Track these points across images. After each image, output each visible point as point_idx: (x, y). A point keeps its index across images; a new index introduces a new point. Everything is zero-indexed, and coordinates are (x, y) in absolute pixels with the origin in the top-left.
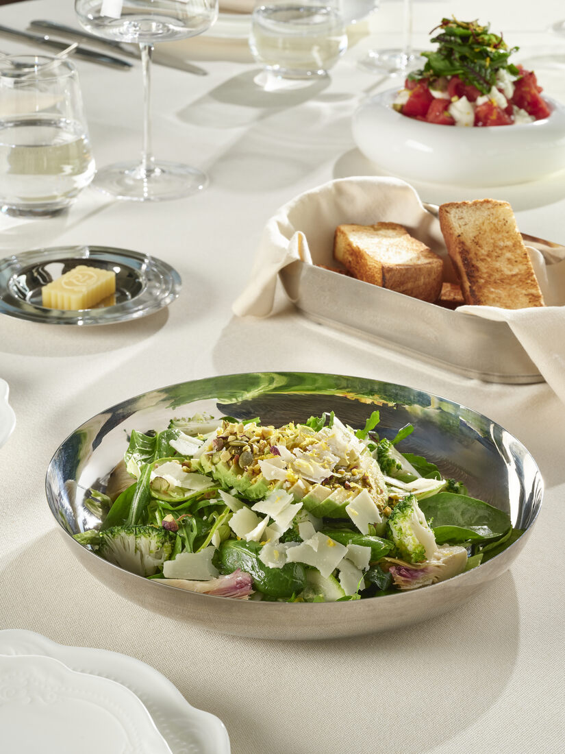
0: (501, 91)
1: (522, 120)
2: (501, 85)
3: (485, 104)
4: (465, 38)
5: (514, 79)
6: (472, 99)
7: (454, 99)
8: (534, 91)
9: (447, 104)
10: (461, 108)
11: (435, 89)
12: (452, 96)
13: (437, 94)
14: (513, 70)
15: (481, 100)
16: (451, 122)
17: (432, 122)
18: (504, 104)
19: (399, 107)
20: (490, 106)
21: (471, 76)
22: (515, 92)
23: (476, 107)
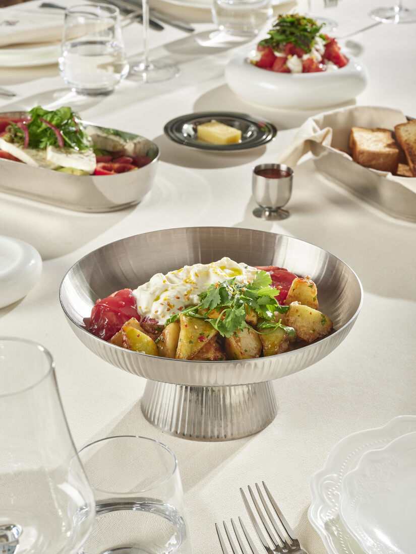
0: (317, 50)
1: (332, 68)
2: (317, 47)
3: (309, 59)
4: (292, 23)
5: (324, 43)
6: (300, 56)
7: (289, 57)
8: (336, 49)
9: (285, 60)
10: (293, 62)
11: (277, 51)
12: (287, 55)
13: (277, 54)
14: (324, 38)
15: (306, 57)
16: (288, 71)
17: (277, 71)
18: (320, 58)
19: (255, 63)
20: (311, 61)
21: (300, 42)
22: (326, 51)
23: (303, 61)
